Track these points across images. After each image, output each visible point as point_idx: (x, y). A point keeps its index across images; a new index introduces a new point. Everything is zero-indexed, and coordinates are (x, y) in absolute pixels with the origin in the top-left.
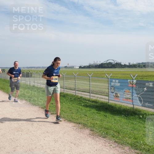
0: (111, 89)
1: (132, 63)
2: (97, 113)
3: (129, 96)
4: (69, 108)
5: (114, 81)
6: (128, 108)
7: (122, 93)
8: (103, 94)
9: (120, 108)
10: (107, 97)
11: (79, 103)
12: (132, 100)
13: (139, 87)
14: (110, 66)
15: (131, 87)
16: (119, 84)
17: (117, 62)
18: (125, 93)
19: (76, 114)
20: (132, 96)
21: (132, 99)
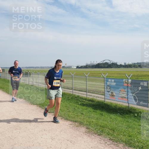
0: (107, 88)
1: (127, 63)
2: (94, 111)
3: (124, 95)
4: (66, 106)
5: (110, 80)
6: (123, 107)
7: (118, 92)
8: (99, 93)
9: (116, 106)
10: (103, 96)
11: (76, 102)
12: (128, 99)
13: (133, 87)
14: (106, 66)
15: (126, 87)
16: (115, 84)
17: (114, 62)
18: (120, 92)
19: (73, 112)
20: (128, 95)
21: (128, 98)
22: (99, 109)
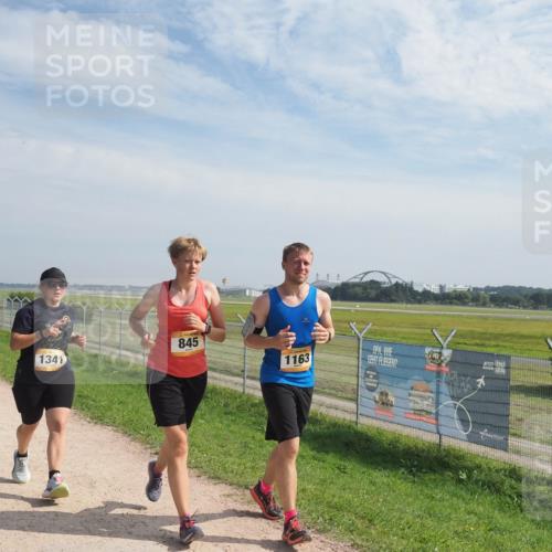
0: (367, 376)
1: (449, 288)
2: (314, 458)
3: (426, 404)
4: (216, 436)
5: (377, 348)
6: (420, 446)
7: (404, 394)
8: (340, 394)
9: (394, 443)
10: (352, 406)
11: (254, 423)
12: (437, 419)
13: (459, 375)
14: (373, 293)
15: (435, 374)
16: (393, 362)
17: (400, 282)
18: (413, 392)
19: (239, 457)
20: (438, 403)
21: (437, 414)
22: (335, 452)
